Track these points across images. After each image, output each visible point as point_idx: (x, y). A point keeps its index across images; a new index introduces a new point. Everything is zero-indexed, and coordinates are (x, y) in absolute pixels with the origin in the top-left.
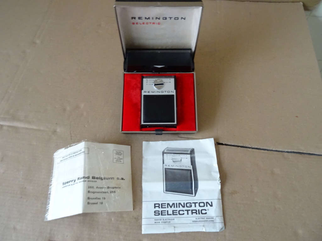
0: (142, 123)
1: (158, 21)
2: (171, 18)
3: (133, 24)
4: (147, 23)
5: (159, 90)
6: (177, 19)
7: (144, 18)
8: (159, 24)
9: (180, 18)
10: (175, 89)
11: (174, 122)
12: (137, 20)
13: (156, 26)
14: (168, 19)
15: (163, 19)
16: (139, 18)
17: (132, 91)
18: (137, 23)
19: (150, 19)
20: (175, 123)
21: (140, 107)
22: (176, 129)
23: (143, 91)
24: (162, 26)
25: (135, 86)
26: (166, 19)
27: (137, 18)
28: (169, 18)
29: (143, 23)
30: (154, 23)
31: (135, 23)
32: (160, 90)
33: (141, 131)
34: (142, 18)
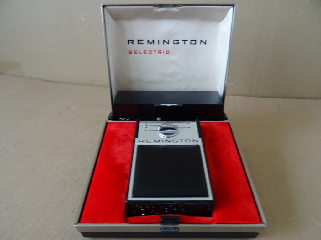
0: (130, 198)
1: (166, 47)
2: (185, 41)
3: (130, 52)
4: (150, 52)
5: (168, 139)
6: (193, 42)
7: (145, 42)
8: (168, 52)
9: (198, 42)
10: (200, 137)
11: (207, 196)
12: (135, 46)
13: (163, 56)
14: (181, 43)
15: (174, 44)
16: (140, 42)
17: (117, 144)
18: (135, 52)
19: (154, 44)
20: (210, 198)
21: (128, 172)
22: (211, 219)
23: (137, 140)
24: (172, 57)
25: (123, 138)
26: (178, 43)
27: (136, 42)
28: (183, 40)
29: (145, 52)
30: (160, 52)
31: (133, 52)
32: (172, 139)
33: (126, 222)
34: (143, 42)
